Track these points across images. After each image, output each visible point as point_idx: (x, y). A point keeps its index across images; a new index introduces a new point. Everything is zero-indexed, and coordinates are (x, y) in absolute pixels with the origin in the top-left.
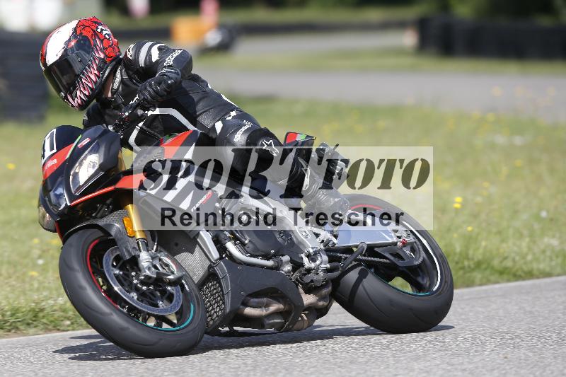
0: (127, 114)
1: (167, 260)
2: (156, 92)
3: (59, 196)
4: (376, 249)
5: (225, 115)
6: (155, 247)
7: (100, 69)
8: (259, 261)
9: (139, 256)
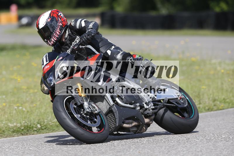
0: (76, 47)
1: (94, 105)
2: (88, 39)
3: (51, 80)
4: (170, 101)
5: (110, 48)
6: (89, 100)
7: (61, 30)
8: (128, 105)
9: (84, 104)
